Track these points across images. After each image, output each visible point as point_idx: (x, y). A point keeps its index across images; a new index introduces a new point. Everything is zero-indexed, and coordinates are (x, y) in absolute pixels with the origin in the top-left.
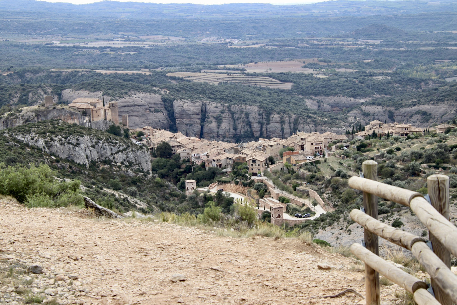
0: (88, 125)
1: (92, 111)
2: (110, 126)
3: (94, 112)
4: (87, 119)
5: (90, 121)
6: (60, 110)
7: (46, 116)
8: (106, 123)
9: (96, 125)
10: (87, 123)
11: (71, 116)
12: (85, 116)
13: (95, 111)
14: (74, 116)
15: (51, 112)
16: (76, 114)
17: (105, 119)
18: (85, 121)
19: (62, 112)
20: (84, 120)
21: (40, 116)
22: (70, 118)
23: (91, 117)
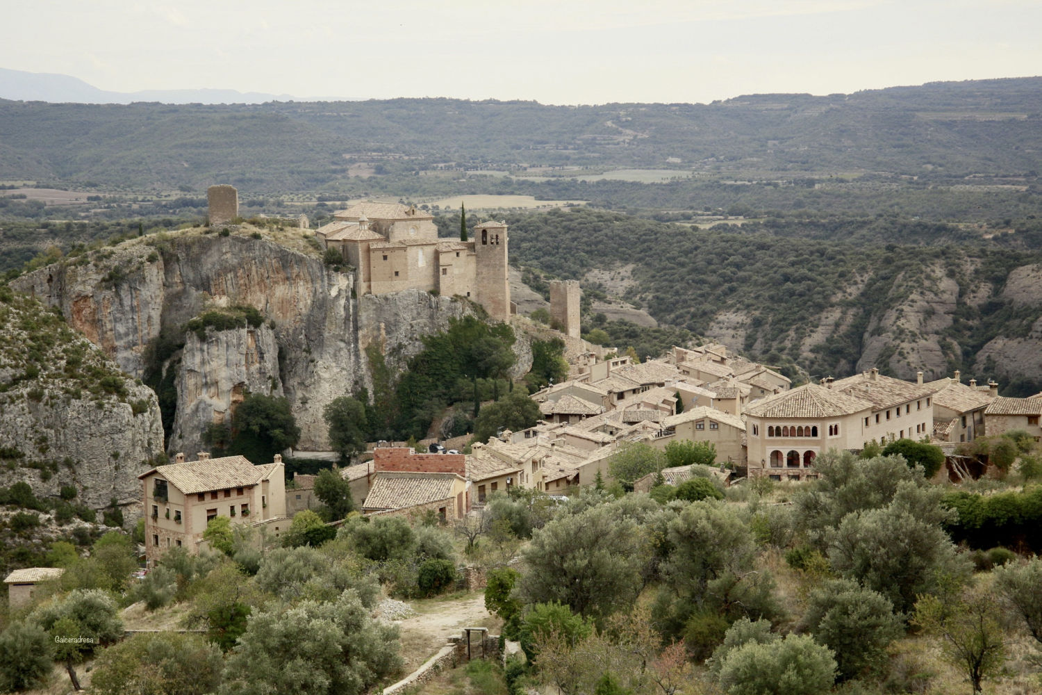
0: (346, 308)
1: (368, 250)
2: (452, 321)
3: (376, 258)
4: (342, 282)
5: (354, 294)
6: (244, 241)
7: (195, 261)
8: (434, 309)
9: (379, 309)
10: (342, 302)
11: (284, 267)
12: (336, 270)
13: (380, 254)
14: (296, 270)
15: (215, 248)
16: (300, 261)
17: (435, 292)
18: (334, 292)
19: (249, 249)
20: (331, 285)
21: (178, 260)
22: (281, 275)
23: (362, 277)
